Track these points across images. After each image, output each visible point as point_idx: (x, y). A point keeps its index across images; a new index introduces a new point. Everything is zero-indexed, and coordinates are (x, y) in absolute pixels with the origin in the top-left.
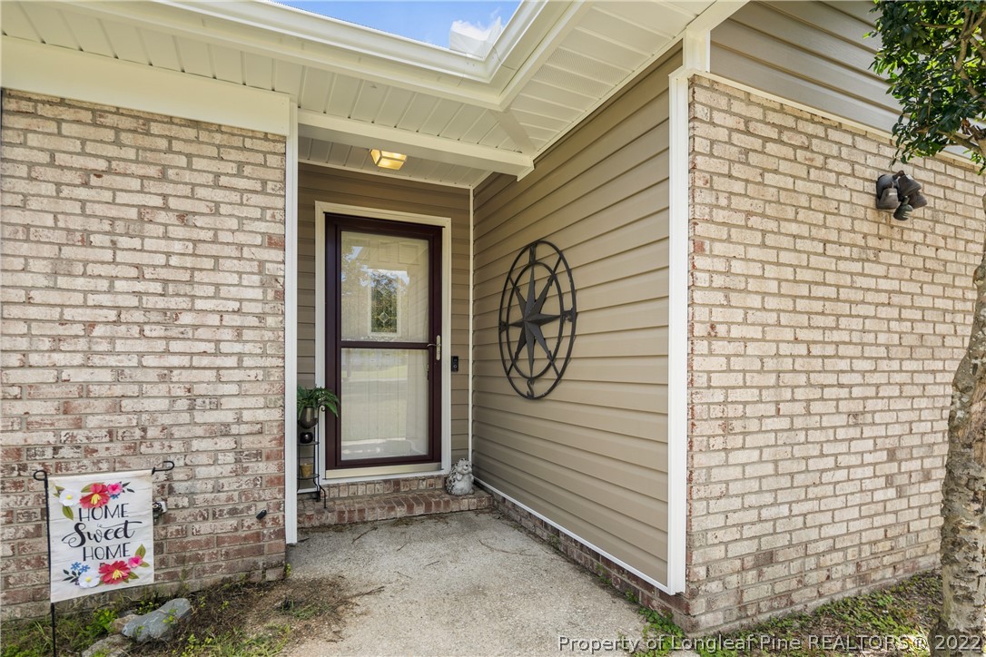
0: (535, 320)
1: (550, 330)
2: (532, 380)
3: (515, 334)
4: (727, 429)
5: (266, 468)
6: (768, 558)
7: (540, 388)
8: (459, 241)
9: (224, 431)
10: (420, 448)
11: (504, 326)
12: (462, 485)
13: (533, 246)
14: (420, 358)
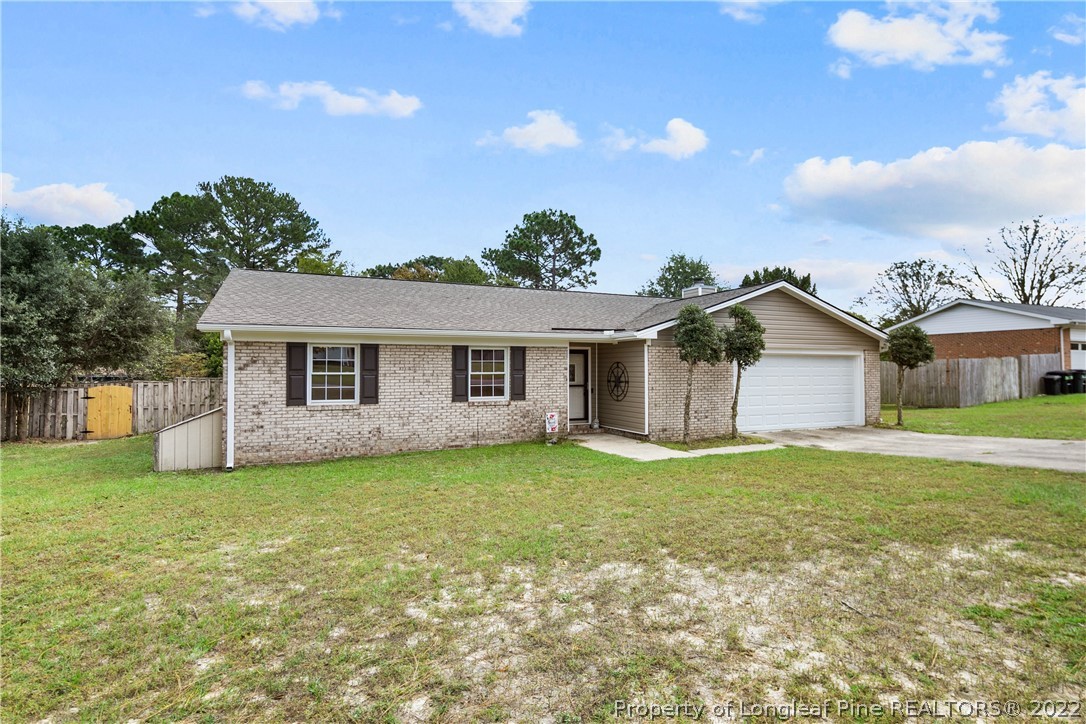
0: (618, 382)
1: (623, 384)
2: (618, 396)
3: (613, 384)
4: (656, 405)
5: (564, 415)
6: (665, 430)
7: (620, 398)
8: (593, 353)
9: (557, 407)
10: (582, 416)
11: (609, 381)
12: (596, 426)
13: (618, 363)
14: (581, 390)
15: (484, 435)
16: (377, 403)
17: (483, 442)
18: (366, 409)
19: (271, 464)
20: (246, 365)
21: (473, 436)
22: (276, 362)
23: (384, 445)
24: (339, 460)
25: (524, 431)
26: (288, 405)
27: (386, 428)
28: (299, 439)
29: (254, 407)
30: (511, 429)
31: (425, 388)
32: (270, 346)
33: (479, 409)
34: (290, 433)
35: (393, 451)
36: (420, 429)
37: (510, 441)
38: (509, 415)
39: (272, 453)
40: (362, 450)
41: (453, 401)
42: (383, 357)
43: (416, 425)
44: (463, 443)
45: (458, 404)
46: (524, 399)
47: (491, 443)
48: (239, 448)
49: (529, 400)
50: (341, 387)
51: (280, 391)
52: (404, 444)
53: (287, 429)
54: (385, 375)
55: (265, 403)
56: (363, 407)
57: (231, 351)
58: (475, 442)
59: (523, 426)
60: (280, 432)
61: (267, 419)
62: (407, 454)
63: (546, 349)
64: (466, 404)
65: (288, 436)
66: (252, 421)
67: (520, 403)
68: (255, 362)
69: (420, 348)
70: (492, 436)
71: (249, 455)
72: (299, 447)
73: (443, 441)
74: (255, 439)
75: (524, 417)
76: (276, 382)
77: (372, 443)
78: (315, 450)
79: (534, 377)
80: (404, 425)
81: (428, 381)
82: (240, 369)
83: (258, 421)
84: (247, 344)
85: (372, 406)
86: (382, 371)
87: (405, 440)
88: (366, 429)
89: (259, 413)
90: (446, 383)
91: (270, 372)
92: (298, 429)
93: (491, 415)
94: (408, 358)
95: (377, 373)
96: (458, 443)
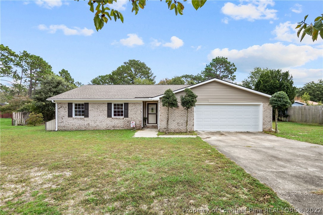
5: (140, 122)
6: (165, 128)
8: (158, 104)
9: (138, 120)
10: (156, 123)
14: (155, 115)
15: (116, 127)
16: (88, 117)
17: (116, 129)
18: (86, 119)
19: (65, 130)
20: (60, 108)
21: (113, 127)
22: (66, 107)
23: (90, 128)
24: (79, 131)
25: (128, 126)
26: (68, 117)
27: (90, 124)
28: (71, 125)
29: (62, 117)
30: (124, 125)
31: (100, 114)
32: (65, 103)
33: (115, 120)
34: (69, 123)
35: (92, 129)
36: (99, 124)
37: (124, 129)
38: (123, 121)
39: (65, 128)
40: (85, 129)
41: (108, 117)
42: (90, 106)
43: (98, 123)
44: (110, 128)
45: (109, 118)
46: (128, 117)
47: (118, 129)
48: (59, 126)
49: (130, 118)
50: (78, 113)
51: (67, 114)
52: (95, 128)
53: (68, 123)
54: (90, 110)
55: (64, 117)
56: (85, 118)
57: (56, 105)
58: (114, 128)
59: (127, 125)
60: (67, 123)
61: (64, 120)
62: (96, 131)
63: (135, 103)
64: (111, 118)
65: (68, 124)
66: (61, 120)
67: (127, 118)
68: (61, 107)
69: (99, 103)
70: (118, 127)
71: (61, 128)
72: (70, 127)
73: (105, 128)
74: (62, 125)
75: (128, 122)
76: (66, 112)
77: (87, 127)
78: (74, 128)
79: (131, 111)
80: (95, 123)
81: (101, 112)
82: (59, 109)
83: (62, 121)
84: (60, 103)
85: (87, 118)
86: (89, 109)
87: (95, 127)
88: (86, 123)
89: (63, 119)
90: (106, 112)
91: (65, 109)
92: (71, 123)
93: (118, 122)
94: (96, 106)
95: (88, 110)
96: (109, 128)
